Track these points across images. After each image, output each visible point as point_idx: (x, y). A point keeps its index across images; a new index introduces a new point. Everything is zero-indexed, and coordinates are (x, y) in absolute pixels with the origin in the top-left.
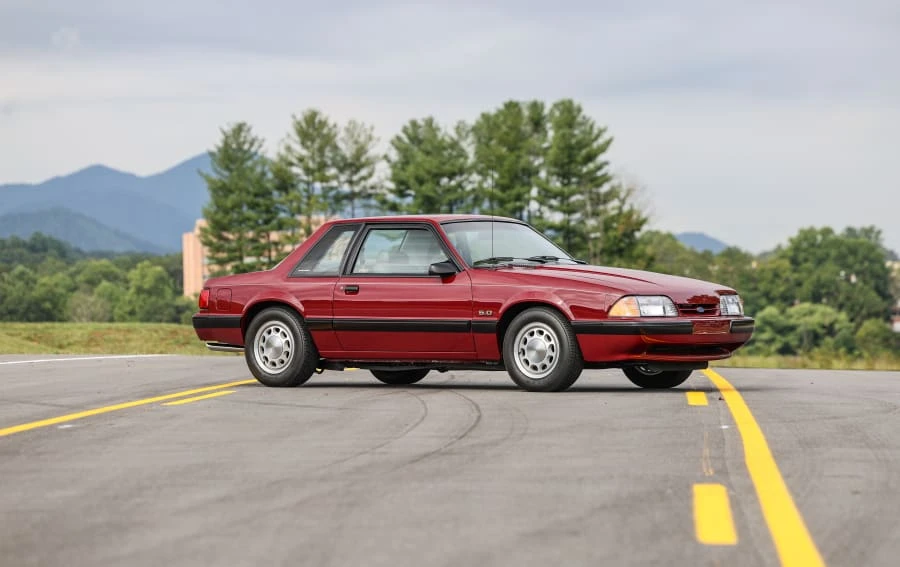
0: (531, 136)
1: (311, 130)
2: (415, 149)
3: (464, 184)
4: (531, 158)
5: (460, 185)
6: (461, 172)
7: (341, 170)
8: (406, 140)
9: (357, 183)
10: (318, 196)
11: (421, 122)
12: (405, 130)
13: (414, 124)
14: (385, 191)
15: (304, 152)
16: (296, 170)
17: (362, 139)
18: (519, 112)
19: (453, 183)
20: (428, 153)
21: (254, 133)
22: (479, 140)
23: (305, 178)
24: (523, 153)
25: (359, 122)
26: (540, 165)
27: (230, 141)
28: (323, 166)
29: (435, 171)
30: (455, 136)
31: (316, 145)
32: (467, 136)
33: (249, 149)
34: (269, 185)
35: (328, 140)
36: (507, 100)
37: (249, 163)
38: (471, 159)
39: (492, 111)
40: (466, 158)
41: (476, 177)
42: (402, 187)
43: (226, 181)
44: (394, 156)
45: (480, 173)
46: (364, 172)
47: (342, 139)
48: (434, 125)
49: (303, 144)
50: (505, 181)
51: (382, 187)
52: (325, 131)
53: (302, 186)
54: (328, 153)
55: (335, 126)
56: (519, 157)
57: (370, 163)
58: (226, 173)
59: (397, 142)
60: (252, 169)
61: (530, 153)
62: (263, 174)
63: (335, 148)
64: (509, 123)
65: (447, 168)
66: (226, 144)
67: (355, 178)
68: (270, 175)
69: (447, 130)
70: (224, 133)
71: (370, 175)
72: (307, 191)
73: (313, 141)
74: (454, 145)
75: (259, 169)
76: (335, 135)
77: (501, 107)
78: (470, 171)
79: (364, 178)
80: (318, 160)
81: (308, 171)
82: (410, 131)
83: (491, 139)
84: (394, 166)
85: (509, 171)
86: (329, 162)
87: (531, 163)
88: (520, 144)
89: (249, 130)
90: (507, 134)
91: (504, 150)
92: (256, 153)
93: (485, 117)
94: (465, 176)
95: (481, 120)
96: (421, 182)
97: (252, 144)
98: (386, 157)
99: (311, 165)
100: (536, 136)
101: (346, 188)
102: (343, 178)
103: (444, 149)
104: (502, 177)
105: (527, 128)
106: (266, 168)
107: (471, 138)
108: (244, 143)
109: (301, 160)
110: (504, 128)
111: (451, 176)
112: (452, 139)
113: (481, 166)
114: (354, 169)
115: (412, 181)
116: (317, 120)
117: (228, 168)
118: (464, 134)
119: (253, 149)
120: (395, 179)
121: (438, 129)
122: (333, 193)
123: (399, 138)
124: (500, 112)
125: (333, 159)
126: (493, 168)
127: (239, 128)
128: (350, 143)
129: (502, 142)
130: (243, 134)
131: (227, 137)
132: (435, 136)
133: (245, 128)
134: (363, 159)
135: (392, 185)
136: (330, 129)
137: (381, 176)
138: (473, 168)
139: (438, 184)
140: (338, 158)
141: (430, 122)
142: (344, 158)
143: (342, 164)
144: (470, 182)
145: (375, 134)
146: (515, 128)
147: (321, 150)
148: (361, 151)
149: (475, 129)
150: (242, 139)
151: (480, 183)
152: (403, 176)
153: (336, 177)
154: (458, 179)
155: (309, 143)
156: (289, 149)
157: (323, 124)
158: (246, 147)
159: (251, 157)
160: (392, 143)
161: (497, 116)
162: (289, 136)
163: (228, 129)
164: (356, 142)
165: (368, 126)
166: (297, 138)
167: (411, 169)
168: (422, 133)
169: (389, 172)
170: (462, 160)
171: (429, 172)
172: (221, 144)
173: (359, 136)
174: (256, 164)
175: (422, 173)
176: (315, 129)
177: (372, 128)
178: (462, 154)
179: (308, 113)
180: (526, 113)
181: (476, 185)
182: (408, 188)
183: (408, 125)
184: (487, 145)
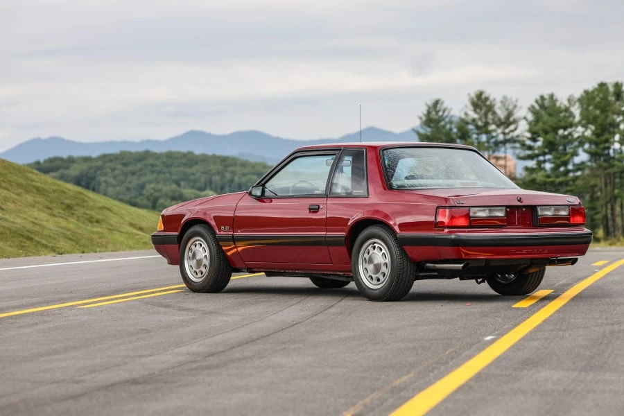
0: (615, 103)
1: (480, 103)
2: (543, 112)
3: (573, 133)
4: (615, 117)
5: (570, 134)
6: (571, 125)
7: (498, 126)
8: (537, 107)
9: (508, 133)
10: (484, 143)
11: (546, 97)
12: (537, 101)
13: (542, 98)
14: (525, 139)
15: (476, 116)
16: (471, 127)
17: (511, 107)
18: (607, 89)
19: (566, 133)
20: (550, 115)
21: (445, 105)
22: (582, 107)
23: (476, 131)
24: (610, 114)
25: (509, 96)
26: (620, 121)
27: (431, 110)
28: (487, 124)
29: (554, 126)
30: (567, 104)
31: (483, 111)
32: (575, 104)
33: (442, 115)
34: (454, 136)
35: (490, 108)
36: (599, 82)
37: (442, 123)
38: (577, 118)
39: (590, 89)
40: (574, 117)
41: (580, 129)
42: (535, 136)
43: (429, 134)
44: (530, 117)
45: (583, 126)
46: (512, 127)
47: (499, 108)
48: (554, 98)
49: (475, 111)
50: (599, 131)
51: (523, 136)
52: (488, 103)
53: (474, 136)
54: (490, 116)
55: (494, 100)
56: (607, 117)
57: (515, 122)
58: (429, 129)
59: (532, 109)
60: (444, 127)
61: (614, 113)
62: (451, 129)
63: (494, 113)
64: (601, 95)
65: (563, 124)
66: (429, 113)
67: (507, 131)
68: (455, 130)
69: (562, 101)
70: (427, 105)
71: (516, 129)
72: (477, 139)
73: (481, 109)
74: (567, 110)
75: (448, 126)
76: (494, 106)
77: (596, 86)
78: (576, 125)
79: (512, 131)
80: (484, 120)
81: (478, 127)
82: (540, 102)
83: (589, 105)
84: (530, 123)
85: (601, 125)
86: (491, 121)
87: (614, 120)
88: (608, 108)
89: (442, 103)
90: (599, 102)
91: (598, 112)
92: (446, 117)
93: (586, 92)
94: (573, 128)
95: (584, 94)
96: (546, 132)
97: (444, 111)
98: (525, 118)
99: (480, 123)
100: (618, 103)
101: (501, 137)
102: (499, 131)
103: (561, 112)
104: (596, 129)
105: (612, 98)
106: (453, 126)
107: (577, 105)
108: (439, 111)
109: (474, 120)
110: (598, 99)
111: (565, 128)
112: (565, 106)
113: (584, 122)
114: (505, 125)
115: (541, 132)
116: (483, 96)
117: (429, 126)
118: (572, 103)
119: (445, 114)
120: (530, 131)
121: (557, 100)
122: (493, 140)
123: (533, 107)
124: (596, 89)
125: (493, 119)
126: (591, 123)
127: (436, 103)
128: (504, 110)
129: (596, 107)
130: (439, 106)
131: (429, 108)
132: (555, 105)
133: (440, 102)
134: (511, 119)
135: (529, 135)
136: (491, 102)
137: (522, 129)
138: (580, 123)
139: (557, 133)
140: (496, 119)
141: (552, 96)
142: (500, 119)
143: (498, 123)
144: (577, 132)
145: (519, 104)
146: (605, 98)
147: (486, 115)
148: (510, 114)
149: (580, 100)
150: (438, 109)
151: (583, 133)
152: (536, 129)
153: (494, 131)
154: (570, 130)
155: (478, 110)
156: (466, 114)
157: (487, 99)
158: (440, 113)
159: (443, 119)
160: (529, 109)
161: (593, 92)
162: (466, 106)
163: (430, 103)
164: (507, 109)
165: (514, 99)
166: (472, 108)
167: (540, 125)
168: (547, 103)
169: (527, 127)
170: (571, 119)
171: (551, 127)
172: (425, 112)
173: (509, 105)
174: (446, 123)
175: (547, 127)
176: (482, 102)
177: (517, 101)
178: (572, 115)
179: (478, 93)
180: (611, 89)
181: (580, 134)
182: (539, 136)
183: (538, 98)
184: (587, 109)
